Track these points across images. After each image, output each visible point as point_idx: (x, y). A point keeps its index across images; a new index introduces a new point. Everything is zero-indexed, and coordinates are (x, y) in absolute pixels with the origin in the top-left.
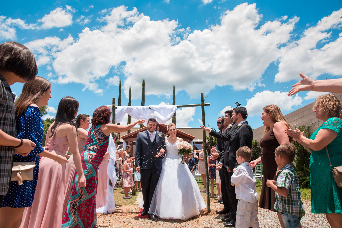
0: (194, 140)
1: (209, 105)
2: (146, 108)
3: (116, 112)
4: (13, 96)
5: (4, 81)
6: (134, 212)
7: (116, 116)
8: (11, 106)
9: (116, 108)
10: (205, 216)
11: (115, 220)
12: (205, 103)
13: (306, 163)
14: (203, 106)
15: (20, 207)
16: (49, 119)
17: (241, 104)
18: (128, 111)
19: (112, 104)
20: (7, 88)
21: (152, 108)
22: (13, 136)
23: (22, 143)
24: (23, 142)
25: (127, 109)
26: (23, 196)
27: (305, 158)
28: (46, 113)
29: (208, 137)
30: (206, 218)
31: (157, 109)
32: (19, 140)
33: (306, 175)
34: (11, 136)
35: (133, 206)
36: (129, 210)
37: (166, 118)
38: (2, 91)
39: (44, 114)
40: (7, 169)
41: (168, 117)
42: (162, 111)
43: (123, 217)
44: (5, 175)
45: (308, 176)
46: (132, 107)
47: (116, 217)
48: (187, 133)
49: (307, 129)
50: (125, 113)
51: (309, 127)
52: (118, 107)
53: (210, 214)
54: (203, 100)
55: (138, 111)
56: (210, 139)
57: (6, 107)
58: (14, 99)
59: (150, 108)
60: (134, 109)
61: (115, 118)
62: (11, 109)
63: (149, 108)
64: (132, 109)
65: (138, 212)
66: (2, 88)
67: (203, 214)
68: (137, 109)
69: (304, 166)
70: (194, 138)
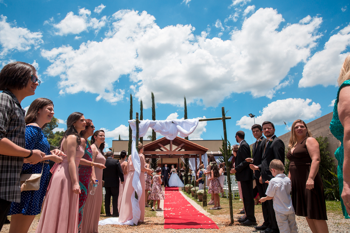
0: (207, 153)
1: (230, 118)
2: (169, 122)
3: (140, 127)
4: (23, 112)
5: (14, 98)
6: (159, 223)
7: (140, 130)
8: (22, 120)
9: (140, 122)
10: (230, 227)
11: (143, 231)
12: (226, 117)
13: (324, 174)
14: (224, 119)
15: (29, 214)
16: (59, 132)
17: (255, 116)
18: (151, 125)
19: (136, 119)
20: (18, 104)
21: (175, 122)
22: (23, 147)
23: (31, 154)
24: (33, 152)
25: (151, 123)
26: (32, 204)
27: (324, 169)
28: (57, 126)
29: (222, 149)
30: (230, 229)
31: (179, 123)
32: (29, 151)
33: (325, 187)
34: (21, 147)
35: (155, 218)
36: (153, 222)
37: (189, 132)
38: (13, 106)
39: (55, 127)
40: (17, 178)
41: (190, 130)
42: (184, 125)
43: (149, 228)
44: (16, 183)
45: (327, 187)
46: (155, 121)
47: (143, 228)
48: (200, 146)
49: (325, 140)
50: (149, 127)
51: (326, 138)
52: (142, 122)
53: (234, 225)
54: (224, 114)
55: (161, 125)
56: (223, 151)
57: (17, 121)
58: (24, 114)
59: (173, 122)
60: (157, 123)
61: (138, 132)
62: (22, 122)
63: (171, 122)
64: (155, 123)
65: (163, 224)
66: (13, 104)
67: (227, 225)
68: (161, 123)
69: (323, 178)
70: (207, 150)
